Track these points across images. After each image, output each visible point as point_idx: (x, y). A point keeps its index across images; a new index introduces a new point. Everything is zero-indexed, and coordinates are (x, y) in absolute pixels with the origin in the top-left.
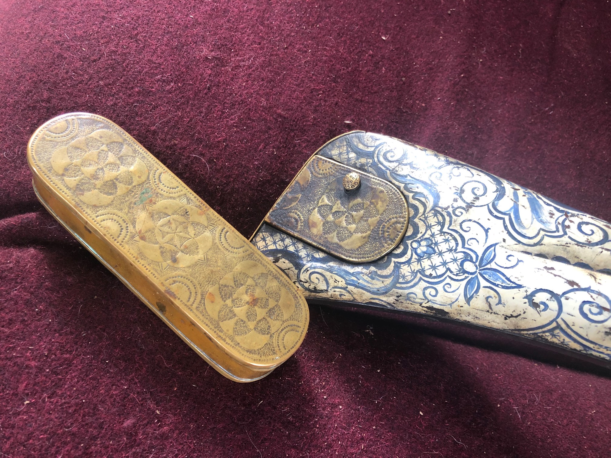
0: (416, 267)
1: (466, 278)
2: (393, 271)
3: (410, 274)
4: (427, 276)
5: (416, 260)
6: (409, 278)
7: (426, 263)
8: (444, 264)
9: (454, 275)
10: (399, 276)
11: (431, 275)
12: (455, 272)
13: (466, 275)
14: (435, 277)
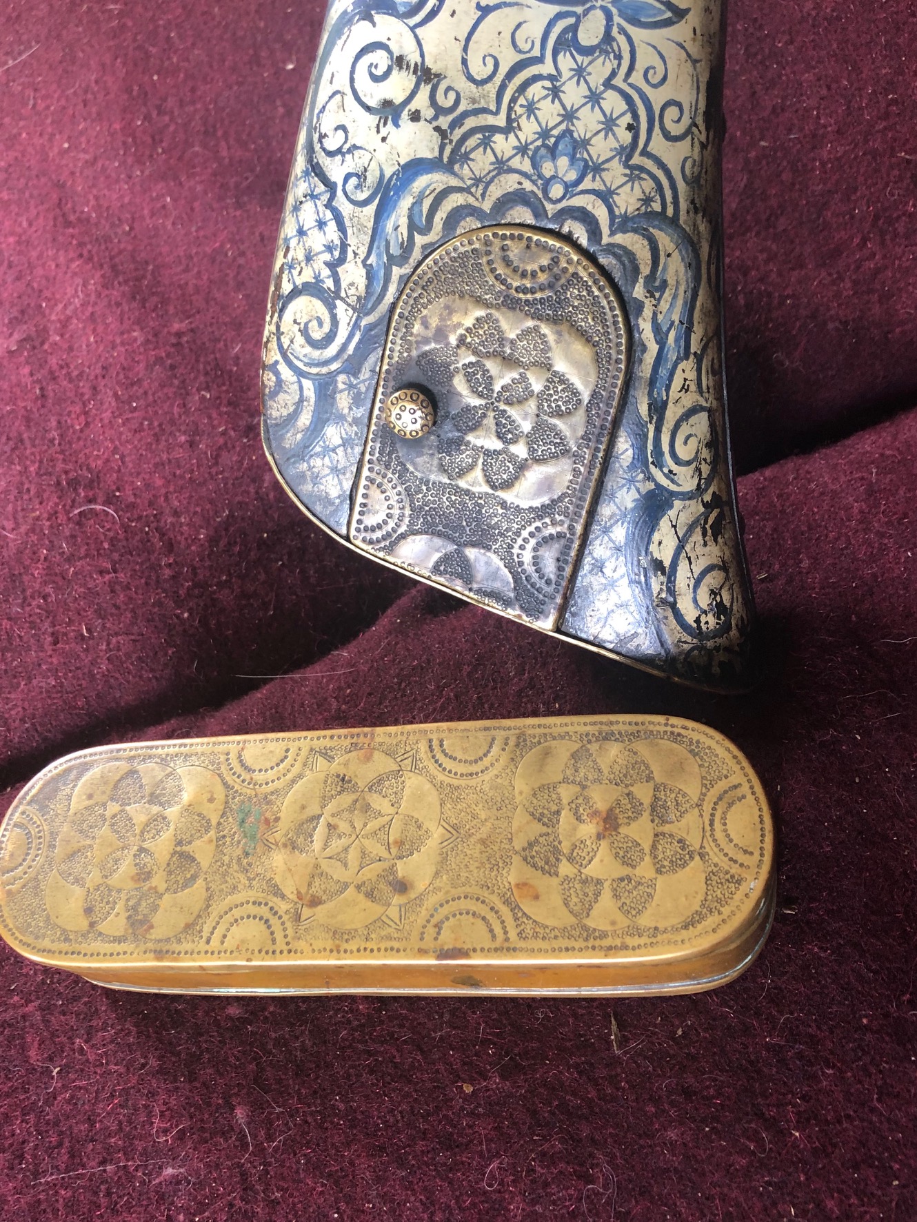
0: (615, 174)
1: (622, 31)
2: (635, 231)
3: (636, 185)
4: (635, 138)
5: (598, 177)
6: (649, 185)
7: (601, 148)
8: (594, 98)
9: (619, 65)
10: (646, 213)
11: (630, 127)
12: (610, 65)
14: (635, 116)
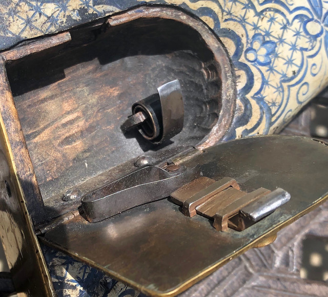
0: (275, 80)
1: (321, 41)
2: (261, 108)
3: (277, 93)
4: (292, 78)
5: (269, 72)
6: (279, 100)
7: (279, 64)
8: (294, 47)
9: (310, 50)
10: (269, 107)
11: (294, 73)
12: (307, 45)
13: (319, 39)
14: (299, 71)
